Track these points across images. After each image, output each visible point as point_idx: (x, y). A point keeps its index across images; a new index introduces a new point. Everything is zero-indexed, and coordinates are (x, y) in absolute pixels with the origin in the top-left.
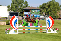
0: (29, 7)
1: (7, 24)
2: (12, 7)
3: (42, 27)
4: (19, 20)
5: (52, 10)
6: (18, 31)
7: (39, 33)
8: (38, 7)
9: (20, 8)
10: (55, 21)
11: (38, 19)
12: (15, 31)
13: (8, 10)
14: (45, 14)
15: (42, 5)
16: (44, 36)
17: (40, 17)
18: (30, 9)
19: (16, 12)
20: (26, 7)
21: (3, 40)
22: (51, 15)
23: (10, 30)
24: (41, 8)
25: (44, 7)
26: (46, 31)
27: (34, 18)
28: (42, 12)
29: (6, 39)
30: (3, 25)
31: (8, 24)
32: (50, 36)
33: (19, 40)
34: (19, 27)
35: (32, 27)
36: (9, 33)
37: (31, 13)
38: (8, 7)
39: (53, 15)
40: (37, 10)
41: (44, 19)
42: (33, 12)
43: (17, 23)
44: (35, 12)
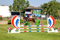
0: (31, 6)
1: (8, 24)
2: (14, 7)
3: (43, 26)
4: (20, 20)
5: (53, 9)
6: (19, 30)
7: (41, 32)
8: (39, 7)
9: (22, 8)
10: (56, 20)
11: (39, 18)
12: (17, 31)
13: (10, 10)
14: (47, 13)
15: (43, 5)
16: (45, 35)
17: (41, 16)
18: (32, 9)
19: (18, 11)
20: (28, 6)
21: (4, 39)
22: (52, 14)
23: (12, 29)
24: (42, 8)
25: (45, 7)
26: (47, 30)
27: (35, 17)
28: (43, 11)
29: (7, 38)
30: (5, 24)
31: (10, 24)
32: (51, 35)
33: (20, 39)
34: (21, 26)
35: (33, 26)
36: (10, 32)
37: (32, 12)
38: (10, 7)
39: (54, 14)
40: (38, 9)
41: (45, 19)
42: (35, 12)
43: (18, 23)
44: (36, 11)
